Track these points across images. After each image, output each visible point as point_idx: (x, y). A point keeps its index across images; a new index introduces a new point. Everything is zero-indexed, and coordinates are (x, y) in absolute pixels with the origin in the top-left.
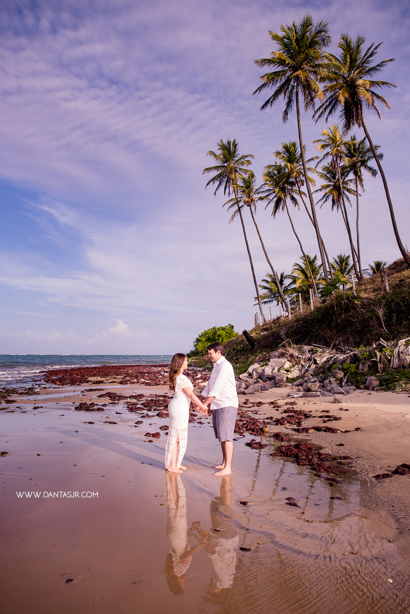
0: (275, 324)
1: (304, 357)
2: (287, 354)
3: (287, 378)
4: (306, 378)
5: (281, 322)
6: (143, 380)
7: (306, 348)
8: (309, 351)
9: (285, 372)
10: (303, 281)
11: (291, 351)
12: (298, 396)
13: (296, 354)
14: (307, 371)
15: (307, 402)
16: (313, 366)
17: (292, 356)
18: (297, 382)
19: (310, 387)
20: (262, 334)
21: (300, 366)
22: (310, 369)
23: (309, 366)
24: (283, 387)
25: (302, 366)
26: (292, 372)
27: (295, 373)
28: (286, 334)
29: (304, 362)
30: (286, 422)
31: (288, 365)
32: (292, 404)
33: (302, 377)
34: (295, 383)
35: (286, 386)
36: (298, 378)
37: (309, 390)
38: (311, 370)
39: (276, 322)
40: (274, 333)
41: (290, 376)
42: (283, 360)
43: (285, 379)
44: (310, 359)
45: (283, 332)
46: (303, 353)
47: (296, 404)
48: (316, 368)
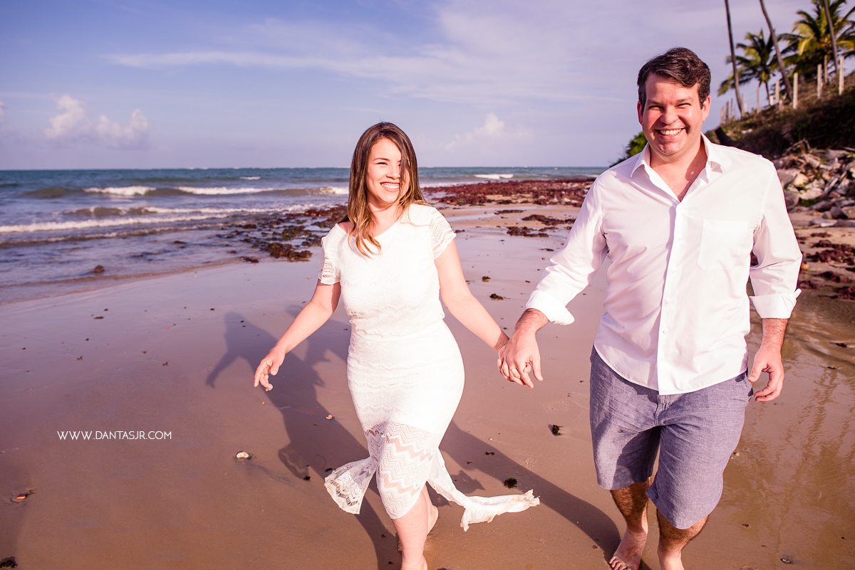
0: (767, 116)
1: (830, 168)
2: (801, 163)
3: (800, 200)
4: (834, 200)
5: (777, 112)
6: (566, 200)
7: (834, 154)
8: (839, 159)
9: (796, 190)
10: (811, 43)
11: (809, 158)
12: (828, 225)
13: (816, 163)
14: (834, 189)
15: (847, 234)
16: (846, 182)
17: (809, 166)
18: (819, 205)
19: (845, 212)
20: (744, 132)
21: (822, 182)
22: (839, 187)
23: (838, 182)
24: (793, 212)
25: (826, 182)
26: (808, 191)
27: (814, 191)
28: (791, 132)
29: (830, 175)
30: (829, 259)
31: (800, 180)
32: (823, 235)
33: (826, 197)
34: (815, 207)
35: (799, 211)
36: (818, 199)
37: (843, 217)
38: (841, 188)
39: (768, 113)
40: (767, 132)
41: (804, 196)
42: (793, 172)
43: (796, 201)
44: (839, 171)
45: (786, 130)
46: (828, 161)
47: (829, 236)
48: (850, 184)
